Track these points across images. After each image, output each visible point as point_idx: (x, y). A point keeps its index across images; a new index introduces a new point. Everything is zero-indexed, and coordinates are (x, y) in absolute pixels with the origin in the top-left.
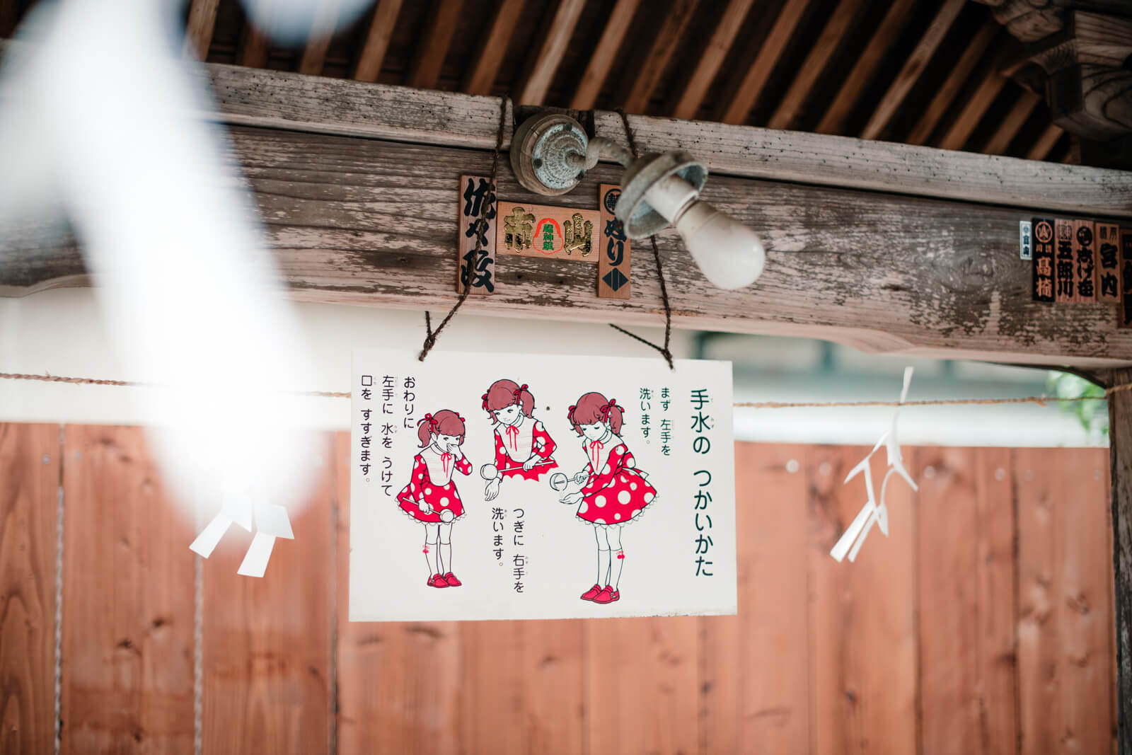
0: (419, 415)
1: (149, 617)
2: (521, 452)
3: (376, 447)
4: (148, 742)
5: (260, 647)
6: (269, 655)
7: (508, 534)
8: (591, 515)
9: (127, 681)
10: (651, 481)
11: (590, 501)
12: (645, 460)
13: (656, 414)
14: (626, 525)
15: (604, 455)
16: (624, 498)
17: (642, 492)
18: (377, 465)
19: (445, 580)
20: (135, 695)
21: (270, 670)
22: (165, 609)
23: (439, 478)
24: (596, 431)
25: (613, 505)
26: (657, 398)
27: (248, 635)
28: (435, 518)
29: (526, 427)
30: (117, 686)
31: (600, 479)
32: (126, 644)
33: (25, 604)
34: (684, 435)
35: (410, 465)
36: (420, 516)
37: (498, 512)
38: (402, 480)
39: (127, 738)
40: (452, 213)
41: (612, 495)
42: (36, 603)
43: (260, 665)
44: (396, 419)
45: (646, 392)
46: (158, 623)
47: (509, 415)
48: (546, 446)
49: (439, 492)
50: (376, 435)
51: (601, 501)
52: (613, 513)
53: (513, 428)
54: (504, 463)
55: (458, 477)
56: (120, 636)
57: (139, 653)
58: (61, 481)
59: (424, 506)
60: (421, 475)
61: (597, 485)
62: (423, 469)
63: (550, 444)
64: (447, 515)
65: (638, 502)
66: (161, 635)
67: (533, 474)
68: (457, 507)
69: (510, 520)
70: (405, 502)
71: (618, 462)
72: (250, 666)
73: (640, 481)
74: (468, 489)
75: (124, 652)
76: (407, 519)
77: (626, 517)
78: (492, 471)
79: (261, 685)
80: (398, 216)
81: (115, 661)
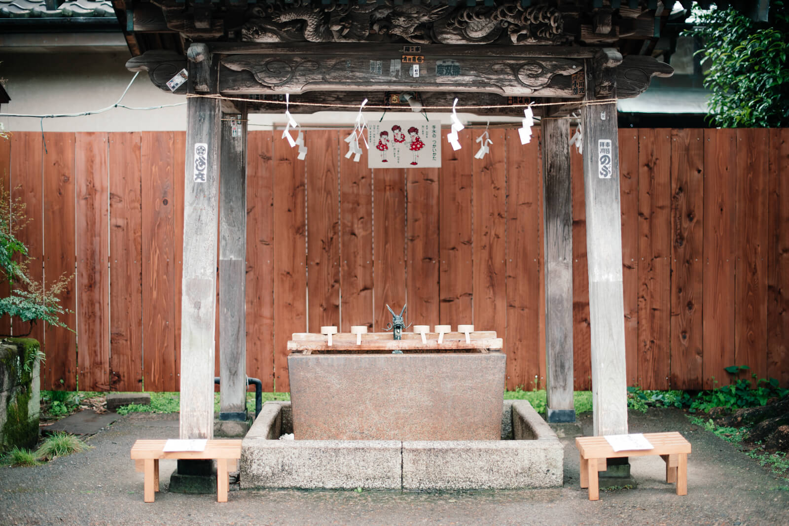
0: (380, 132)
1: (361, 176)
2: (399, 138)
3: (372, 138)
4: (361, 206)
5: (388, 184)
6: (390, 186)
7: (396, 153)
8: (412, 149)
9: (355, 191)
10: (424, 143)
11: (412, 147)
12: (423, 139)
13: (425, 130)
14: (419, 151)
15: (415, 138)
16: (418, 146)
17: (422, 145)
18: (372, 140)
19: (385, 161)
20: (357, 195)
21: (390, 189)
22: (364, 174)
23: (383, 143)
24: (413, 134)
25: (416, 147)
26: (425, 127)
27: (385, 181)
28: (383, 150)
29: (400, 133)
30: (353, 193)
31: (414, 143)
32: (355, 183)
33: (331, 173)
34: (431, 134)
35: (378, 141)
36: (380, 150)
37: (395, 149)
38: (377, 144)
39: (356, 205)
40: (383, 96)
41: (416, 145)
42: (333, 173)
43: (388, 188)
44: (376, 132)
45: (423, 126)
46: (363, 178)
47: (397, 131)
48: (403, 137)
49: (384, 145)
50: (372, 136)
51: (414, 147)
52: (416, 149)
53: (397, 134)
54: (396, 140)
55: (387, 143)
56: (354, 181)
57: (358, 185)
58: (339, 144)
59: (381, 148)
60: (380, 143)
61: (413, 143)
62: (381, 141)
63: (404, 136)
64: (385, 149)
65: (421, 147)
66: (363, 180)
67: (401, 142)
68: (387, 148)
69: (397, 150)
70: (378, 147)
71: (417, 139)
72: (385, 188)
73: (421, 143)
74: (389, 145)
75: (355, 185)
76: (378, 150)
77: (419, 149)
78: (393, 142)
79: (388, 193)
80: (373, 98)
81: (353, 187)
